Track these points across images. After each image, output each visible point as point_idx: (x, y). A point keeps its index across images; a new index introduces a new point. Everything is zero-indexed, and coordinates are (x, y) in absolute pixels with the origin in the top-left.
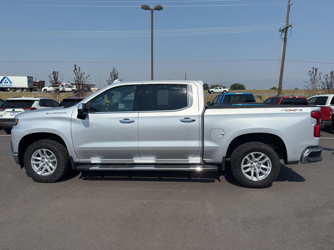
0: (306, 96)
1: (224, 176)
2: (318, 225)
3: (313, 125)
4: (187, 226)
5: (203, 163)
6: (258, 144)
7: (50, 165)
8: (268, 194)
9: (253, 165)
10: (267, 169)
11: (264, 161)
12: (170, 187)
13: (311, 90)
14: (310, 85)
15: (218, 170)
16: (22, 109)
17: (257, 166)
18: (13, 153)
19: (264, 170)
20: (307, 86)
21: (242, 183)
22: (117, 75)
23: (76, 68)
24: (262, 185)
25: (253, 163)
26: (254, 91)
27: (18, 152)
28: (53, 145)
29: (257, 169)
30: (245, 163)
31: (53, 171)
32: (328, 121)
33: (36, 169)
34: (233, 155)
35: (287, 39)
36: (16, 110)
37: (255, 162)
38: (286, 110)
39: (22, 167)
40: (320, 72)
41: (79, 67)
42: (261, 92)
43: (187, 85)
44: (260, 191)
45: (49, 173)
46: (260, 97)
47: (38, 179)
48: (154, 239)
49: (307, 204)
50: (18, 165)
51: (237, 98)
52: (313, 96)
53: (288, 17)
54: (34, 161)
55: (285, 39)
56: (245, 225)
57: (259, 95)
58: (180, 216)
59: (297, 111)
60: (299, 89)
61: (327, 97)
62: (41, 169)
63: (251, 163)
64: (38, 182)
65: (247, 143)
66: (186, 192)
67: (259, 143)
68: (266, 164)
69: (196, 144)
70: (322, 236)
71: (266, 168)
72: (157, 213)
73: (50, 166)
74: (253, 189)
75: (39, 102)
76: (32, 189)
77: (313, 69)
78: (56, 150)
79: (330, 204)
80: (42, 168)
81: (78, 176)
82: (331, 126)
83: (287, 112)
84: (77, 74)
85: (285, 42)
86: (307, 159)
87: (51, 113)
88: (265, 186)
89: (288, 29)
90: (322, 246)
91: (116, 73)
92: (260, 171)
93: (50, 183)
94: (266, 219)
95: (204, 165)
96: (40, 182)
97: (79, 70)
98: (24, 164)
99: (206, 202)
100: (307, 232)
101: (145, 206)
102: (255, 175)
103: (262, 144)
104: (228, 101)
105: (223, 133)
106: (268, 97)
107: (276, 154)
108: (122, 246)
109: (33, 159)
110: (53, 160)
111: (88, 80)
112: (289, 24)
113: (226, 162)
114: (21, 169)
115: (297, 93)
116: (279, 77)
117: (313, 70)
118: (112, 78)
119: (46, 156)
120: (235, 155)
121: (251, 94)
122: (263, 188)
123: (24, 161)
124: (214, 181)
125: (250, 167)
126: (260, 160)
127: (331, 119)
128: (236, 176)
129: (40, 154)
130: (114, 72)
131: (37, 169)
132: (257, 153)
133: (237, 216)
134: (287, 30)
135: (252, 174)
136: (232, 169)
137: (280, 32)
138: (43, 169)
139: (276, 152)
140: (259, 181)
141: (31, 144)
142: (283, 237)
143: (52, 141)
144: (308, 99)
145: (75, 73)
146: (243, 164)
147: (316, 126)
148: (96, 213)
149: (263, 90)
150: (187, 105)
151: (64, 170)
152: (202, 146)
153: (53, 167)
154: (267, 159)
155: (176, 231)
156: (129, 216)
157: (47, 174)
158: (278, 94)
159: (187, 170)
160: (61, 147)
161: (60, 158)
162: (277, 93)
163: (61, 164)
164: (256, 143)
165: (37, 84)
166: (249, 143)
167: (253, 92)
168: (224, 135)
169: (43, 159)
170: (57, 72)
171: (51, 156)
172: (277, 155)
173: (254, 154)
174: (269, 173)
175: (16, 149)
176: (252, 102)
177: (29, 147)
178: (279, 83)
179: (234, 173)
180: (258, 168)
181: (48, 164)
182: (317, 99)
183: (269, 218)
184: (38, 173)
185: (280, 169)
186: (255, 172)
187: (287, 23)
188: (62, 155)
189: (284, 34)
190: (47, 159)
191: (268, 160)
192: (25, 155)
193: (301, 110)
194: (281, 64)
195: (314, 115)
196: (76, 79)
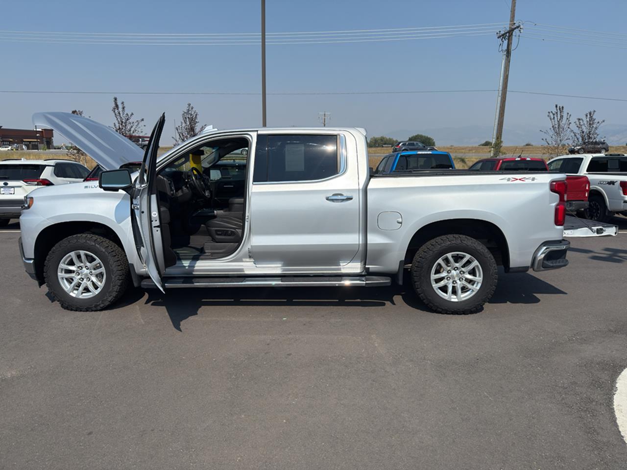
0: (545, 157)
1: (401, 295)
2: (558, 369)
3: (554, 204)
4: (342, 374)
5: (366, 274)
6: (459, 238)
7: (94, 279)
8: (477, 323)
9: (450, 274)
10: (475, 282)
11: (471, 267)
12: (308, 314)
13: (554, 146)
14: (552, 137)
15: (392, 284)
16: (22, 182)
17: (457, 275)
18: (24, 258)
19: (469, 283)
20: (546, 139)
21: (432, 305)
22: (196, 117)
23: (118, 104)
24: (466, 308)
25: (451, 271)
26: (451, 148)
27: (33, 257)
28: (99, 244)
29: (458, 281)
30: (438, 272)
31: (99, 290)
32: (583, 201)
33: (66, 286)
34: (417, 257)
35: (512, 51)
36: (10, 183)
37: (454, 269)
38: (509, 180)
39: (41, 284)
40: (568, 114)
41: (123, 103)
42: (463, 151)
43: (338, 136)
44: (462, 319)
45: (91, 293)
46: (463, 160)
47: (71, 305)
48: (289, 395)
49: (541, 338)
50: (34, 281)
51: (422, 161)
52: (557, 156)
53: (514, 10)
54: (63, 272)
55: (508, 53)
56: (438, 370)
57: (460, 155)
58: (329, 358)
59: (527, 181)
60: (532, 145)
61: (582, 159)
62: (76, 288)
63: (448, 272)
64: (72, 310)
65: (440, 237)
66: (337, 322)
67: (461, 236)
68: (473, 272)
69: (353, 239)
70: (564, 384)
71: (474, 279)
72: (289, 355)
73: (92, 281)
74: (452, 315)
75: (54, 168)
76: (62, 321)
77: (555, 108)
78: (104, 252)
79: (579, 336)
80: (79, 285)
81: (142, 299)
82: (588, 210)
83: (510, 182)
84: (120, 116)
85: (508, 57)
86: (543, 262)
87: (93, 186)
88: (472, 310)
89: (514, 33)
90: (563, 399)
91: (193, 113)
92: (463, 284)
93: (93, 312)
94: (473, 362)
95: (367, 277)
96: (74, 311)
97: (123, 108)
98: (45, 278)
99: (372, 336)
100: (540, 378)
101: (268, 344)
102: (454, 292)
103: (466, 238)
104: (405, 167)
105: (400, 220)
106: (475, 159)
107: (490, 255)
108: (235, 406)
109: (62, 269)
110: (98, 271)
111: (141, 128)
112: (515, 24)
113: (405, 270)
114: (40, 287)
115: (529, 152)
116: (496, 123)
117: (557, 110)
118: (185, 123)
119: (85, 264)
120: (420, 257)
121: (446, 154)
122: (468, 314)
123: (44, 274)
124: (384, 304)
125: (446, 278)
126: (464, 266)
127: (587, 199)
128: (422, 295)
129: (75, 260)
130: (190, 112)
131: (69, 287)
132: (458, 254)
133: (424, 358)
134: (512, 34)
135: (450, 289)
136: (416, 282)
137: (498, 38)
138: (80, 287)
139: (491, 252)
140: (461, 302)
141: (57, 242)
142: (501, 388)
143: (97, 236)
144: (547, 163)
145: (116, 114)
146: (434, 272)
147: (558, 207)
148: (184, 358)
149: (467, 147)
150: (338, 171)
151: (119, 287)
152: (364, 243)
153: (99, 283)
154: (476, 263)
155: (324, 381)
156: (242, 361)
157: (87, 295)
158: (494, 154)
159: (337, 285)
160: (113, 246)
161: (111, 268)
162: (492, 151)
163: (113, 277)
164: (457, 236)
165: (37, 135)
166: (444, 237)
167: (450, 150)
168: (401, 223)
169: (79, 269)
170: (79, 111)
171: (94, 263)
172: (492, 257)
173: (452, 255)
174: (478, 288)
175: (30, 252)
176: (449, 168)
177: (54, 248)
178: (497, 134)
179: (418, 288)
180: (459, 279)
181: (88, 278)
182: (563, 162)
183: (478, 359)
184: (71, 294)
185: (496, 281)
186: (454, 287)
187: (512, 21)
188: (114, 262)
189: (506, 42)
190: (87, 269)
191: (477, 266)
192: (46, 261)
193: (533, 179)
194: (500, 99)
195: (556, 187)
196: (117, 125)
